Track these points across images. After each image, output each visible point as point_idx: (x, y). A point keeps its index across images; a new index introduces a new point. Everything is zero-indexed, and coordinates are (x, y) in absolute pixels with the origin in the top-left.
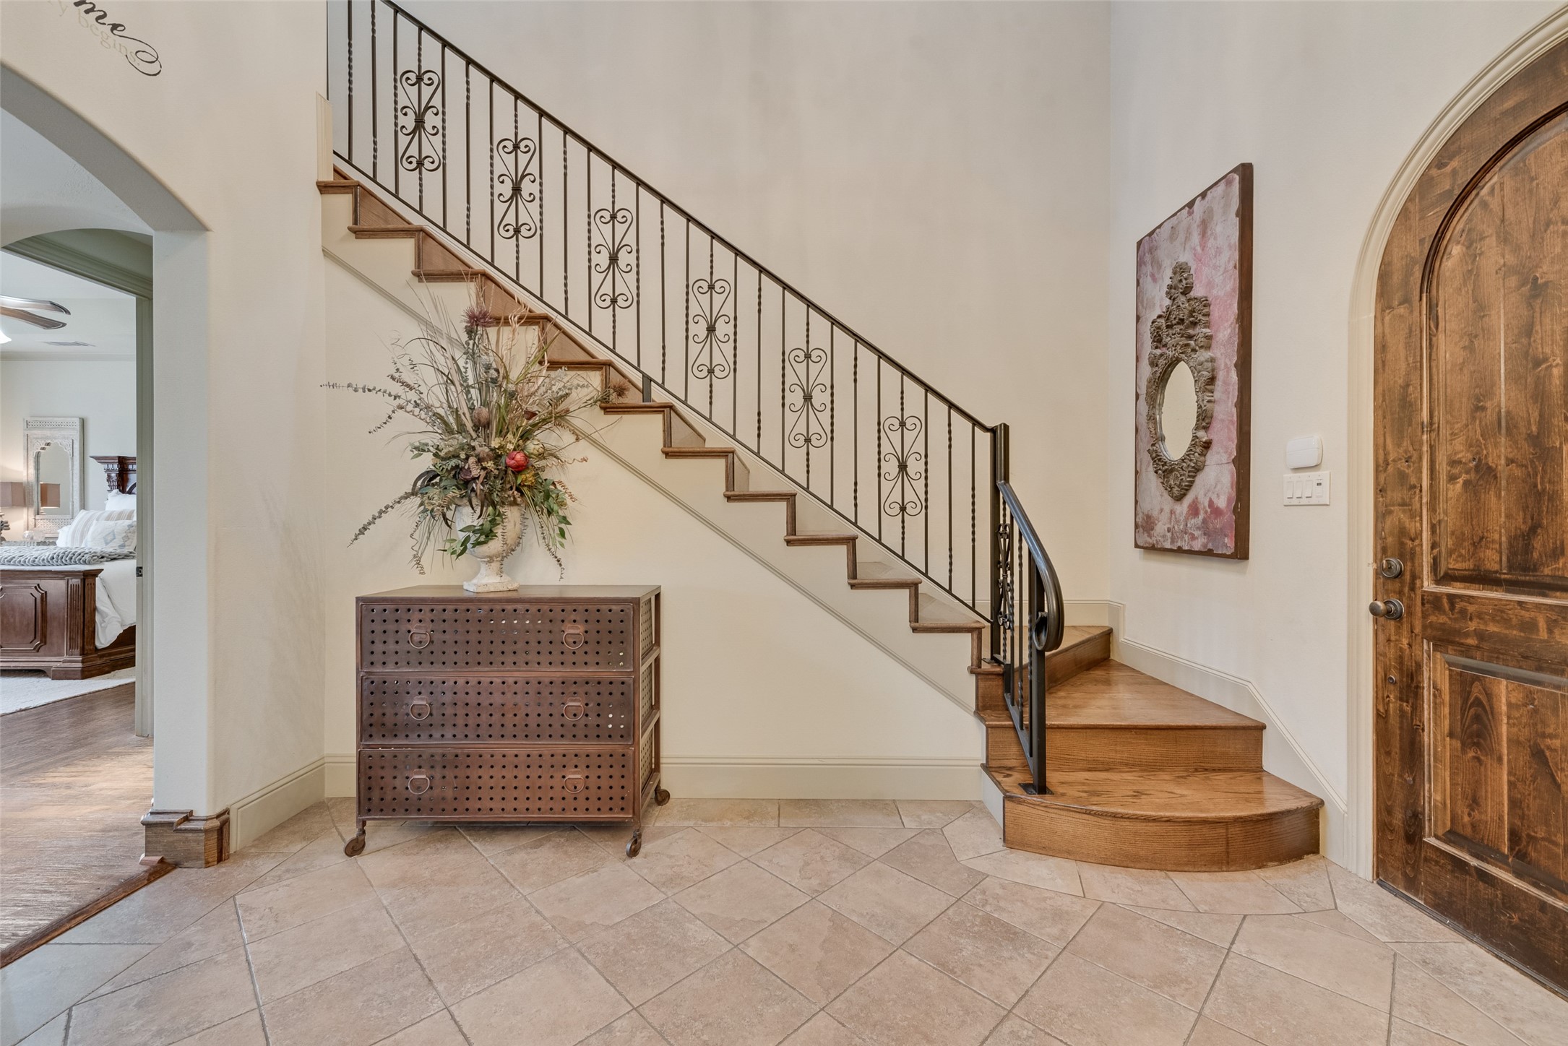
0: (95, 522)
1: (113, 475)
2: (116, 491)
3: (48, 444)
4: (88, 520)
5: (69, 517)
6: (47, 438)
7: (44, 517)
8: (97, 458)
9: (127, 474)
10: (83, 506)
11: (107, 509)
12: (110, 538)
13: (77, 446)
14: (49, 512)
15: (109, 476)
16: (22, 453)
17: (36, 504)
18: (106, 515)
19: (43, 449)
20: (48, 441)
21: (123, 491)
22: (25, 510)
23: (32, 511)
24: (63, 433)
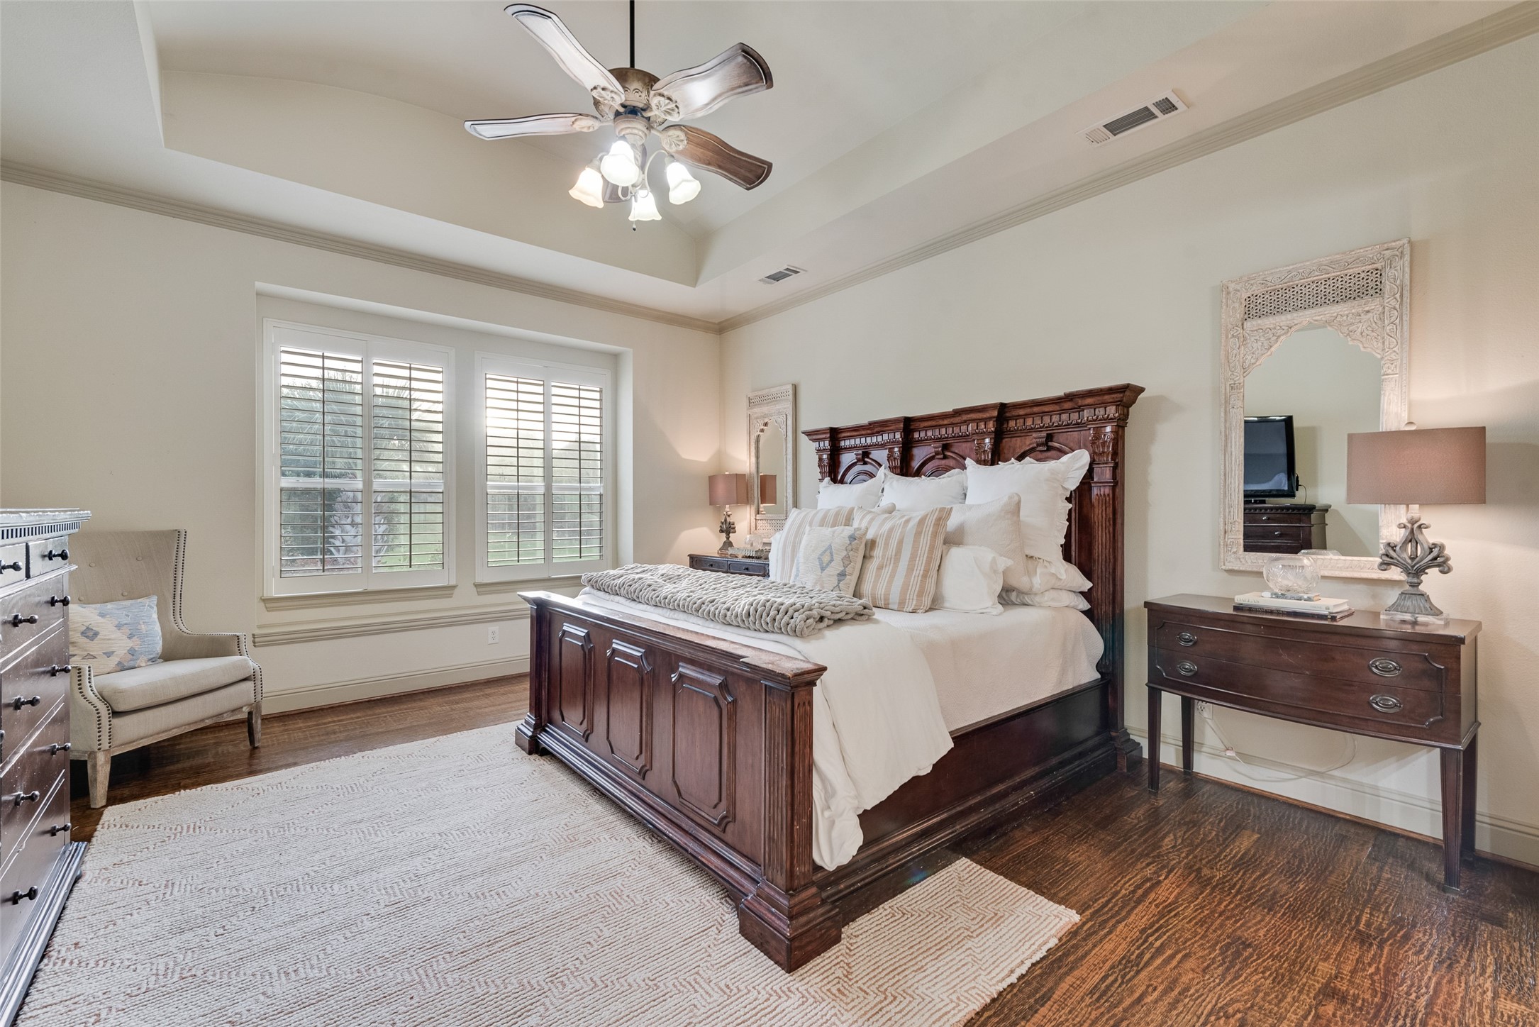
0: (808, 528)
1: (825, 457)
2: (827, 479)
3: (766, 424)
4: (800, 526)
5: (783, 517)
6: (765, 416)
7: (763, 517)
8: (808, 434)
9: (839, 455)
10: (796, 505)
11: (820, 506)
12: (826, 559)
13: (790, 422)
14: (768, 511)
15: (821, 459)
16: (745, 437)
17: (756, 501)
18: (820, 515)
19: (762, 431)
20: (766, 420)
21: (834, 480)
22: (748, 508)
23: (753, 509)
24: (778, 407)
